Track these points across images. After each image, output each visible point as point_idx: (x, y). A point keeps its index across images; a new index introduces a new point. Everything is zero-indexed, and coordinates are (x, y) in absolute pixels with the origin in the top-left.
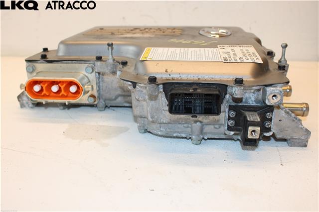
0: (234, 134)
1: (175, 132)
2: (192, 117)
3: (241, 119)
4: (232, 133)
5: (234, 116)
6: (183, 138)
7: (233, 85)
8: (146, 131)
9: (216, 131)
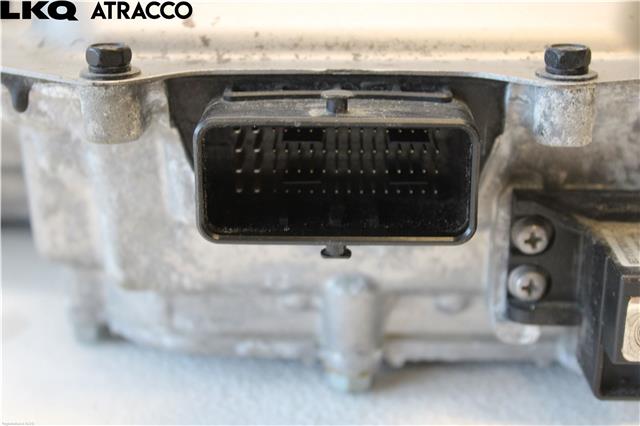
0: (542, 339)
1: (244, 336)
2: (324, 253)
3: (580, 258)
4: (531, 333)
5: (540, 246)
6: (283, 361)
7: (538, 82)
8: (106, 335)
9: (447, 324)
